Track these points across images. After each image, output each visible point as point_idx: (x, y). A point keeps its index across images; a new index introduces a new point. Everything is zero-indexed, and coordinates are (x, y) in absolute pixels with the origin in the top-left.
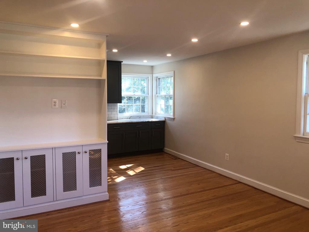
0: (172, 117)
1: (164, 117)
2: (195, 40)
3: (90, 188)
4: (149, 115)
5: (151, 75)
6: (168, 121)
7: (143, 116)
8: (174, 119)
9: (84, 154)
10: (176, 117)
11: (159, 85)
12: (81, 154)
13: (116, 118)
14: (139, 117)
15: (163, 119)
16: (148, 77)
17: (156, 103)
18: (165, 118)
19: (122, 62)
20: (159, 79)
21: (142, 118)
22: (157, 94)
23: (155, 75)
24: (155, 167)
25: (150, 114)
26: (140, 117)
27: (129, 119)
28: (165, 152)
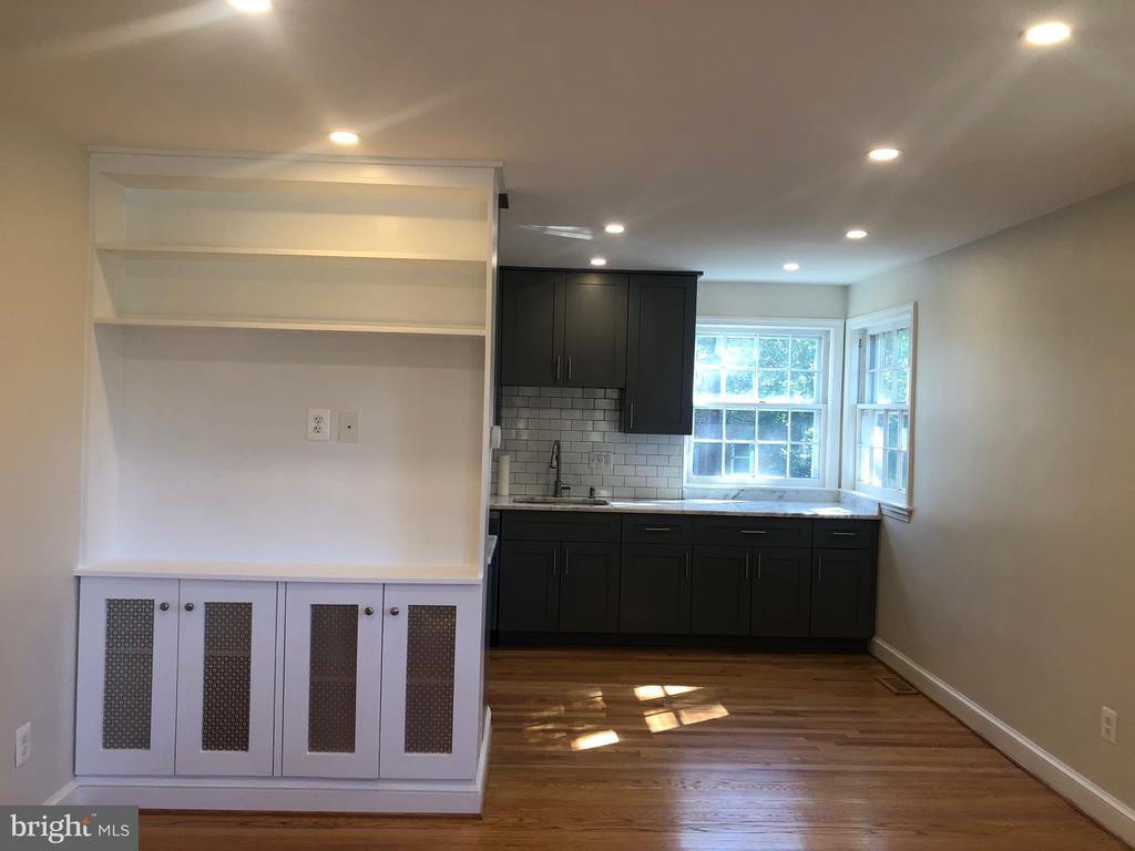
0: (903, 505)
1: (875, 502)
2: (884, 154)
3: (408, 754)
4: (827, 488)
5: (840, 323)
6: (890, 523)
7: (797, 492)
8: (910, 513)
9: (389, 619)
10: (917, 504)
11: (873, 365)
12: (377, 615)
13: (676, 493)
14: (778, 494)
15: (872, 512)
16: (828, 332)
17: (858, 442)
18: (880, 510)
19: (701, 273)
20: (873, 337)
21: (786, 501)
22: (860, 400)
23: (855, 324)
24: (777, 713)
25: (831, 486)
26: (780, 495)
27: (733, 499)
28: (877, 658)
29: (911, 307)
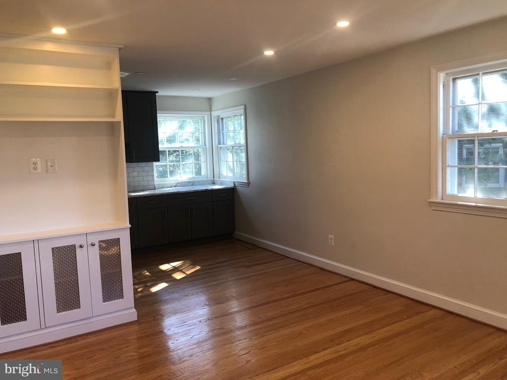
0: (245, 181)
1: (231, 182)
2: (269, 53)
3: (104, 303)
4: (209, 179)
5: (209, 113)
6: (239, 188)
7: (199, 181)
8: (248, 184)
9: (91, 248)
10: (251, 180)
11: (223, 130)
12: (85, 247)
13: (152, 187)
14: (191, 184)
15: (232, 185)
16: (204, 117)
17: (219, 160)
18: (234, 184)
19: (158, 92)
20: (222, 119)
21: (196, 185)
22: (219, 144)
23: (214, 114)
25: (210, 178)
26: (192, 183)
27: (175, 187)
28: (236, 239)
29: (243, 107)
